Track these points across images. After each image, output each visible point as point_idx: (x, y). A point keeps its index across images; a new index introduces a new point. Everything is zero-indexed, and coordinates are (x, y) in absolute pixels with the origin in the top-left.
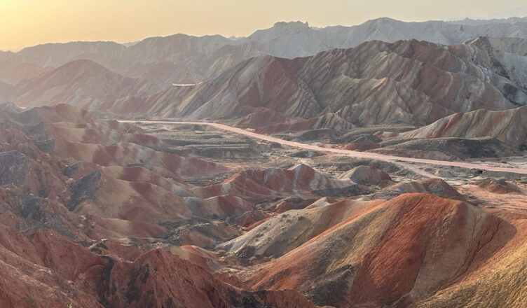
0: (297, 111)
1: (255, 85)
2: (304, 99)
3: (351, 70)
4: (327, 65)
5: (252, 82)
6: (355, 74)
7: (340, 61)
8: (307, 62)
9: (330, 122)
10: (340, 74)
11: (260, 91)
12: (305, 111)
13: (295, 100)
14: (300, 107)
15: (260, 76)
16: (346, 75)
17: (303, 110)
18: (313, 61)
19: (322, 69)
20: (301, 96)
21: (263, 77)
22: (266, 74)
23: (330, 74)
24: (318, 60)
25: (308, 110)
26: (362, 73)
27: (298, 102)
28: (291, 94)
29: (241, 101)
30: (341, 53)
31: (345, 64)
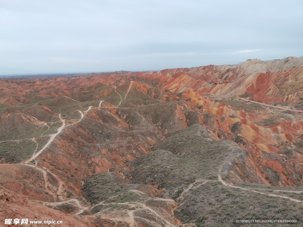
0: (272, 94)
1: (253, 84)
2: (274, 89)
3: (293, 78)
4: (282, 76)
5: (251, 82)
6: (295, 79)
7: (288, 74)
8: (273, 75)
9: (291, 99)
10: (288, 80)
11: (254, 86)
12: (275, 93)
13: (270, 89)
14: (273, 92)
15: (254, 80)
16: (291, 79)
17: (274, 93)
18: (276, 74)
19: (280, 78)
20: (273, 88)
21: (256, 81)
22: (257, 80)
23: (283, 80)
24: (277, 74)
25: (276, 93)
26: (298, 78)
27: (271, 90)
28: (268, 87)
29: (247, 89)
30: (288, 71)
31: (290, 75)
